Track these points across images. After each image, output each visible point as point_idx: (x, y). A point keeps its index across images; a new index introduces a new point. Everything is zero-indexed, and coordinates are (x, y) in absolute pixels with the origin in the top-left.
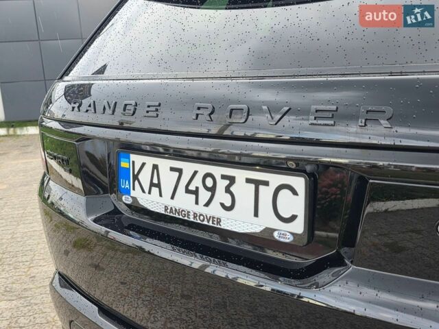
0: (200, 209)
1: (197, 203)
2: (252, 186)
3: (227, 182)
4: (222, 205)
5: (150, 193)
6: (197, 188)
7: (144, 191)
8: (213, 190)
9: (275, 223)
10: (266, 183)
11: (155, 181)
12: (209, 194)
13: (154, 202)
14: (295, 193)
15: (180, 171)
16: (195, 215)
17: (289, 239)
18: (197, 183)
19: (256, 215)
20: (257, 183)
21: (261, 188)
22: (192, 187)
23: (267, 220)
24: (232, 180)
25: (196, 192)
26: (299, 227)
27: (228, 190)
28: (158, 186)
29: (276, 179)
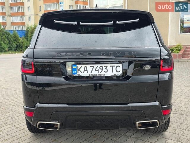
0: (99, 73)
1: (98, 72)
2: (111, 67)
3: (106, 67)
4: (105, 72)
5: (84, 72)
6: (98, 69)
7: (82, 73)
8: (102, 69)
9: (116, 73)
10: (114, 66)
11: (86, 69)
12: (101, 70)
13: (85, 74)
14: (120, 67)
15: (93, 67)
16: (98, 75)
17: (119, 75)
18: (98, 68)
19: (112, 72)
20: (112, 66)
21: (113, 67)
22: (97, 69)
23: (115, 72)
24: (107, 67)
25: (98, 70)
26: (121, 72)
27: (106, 69)
28: (87, 70)
29: (116, 65)
